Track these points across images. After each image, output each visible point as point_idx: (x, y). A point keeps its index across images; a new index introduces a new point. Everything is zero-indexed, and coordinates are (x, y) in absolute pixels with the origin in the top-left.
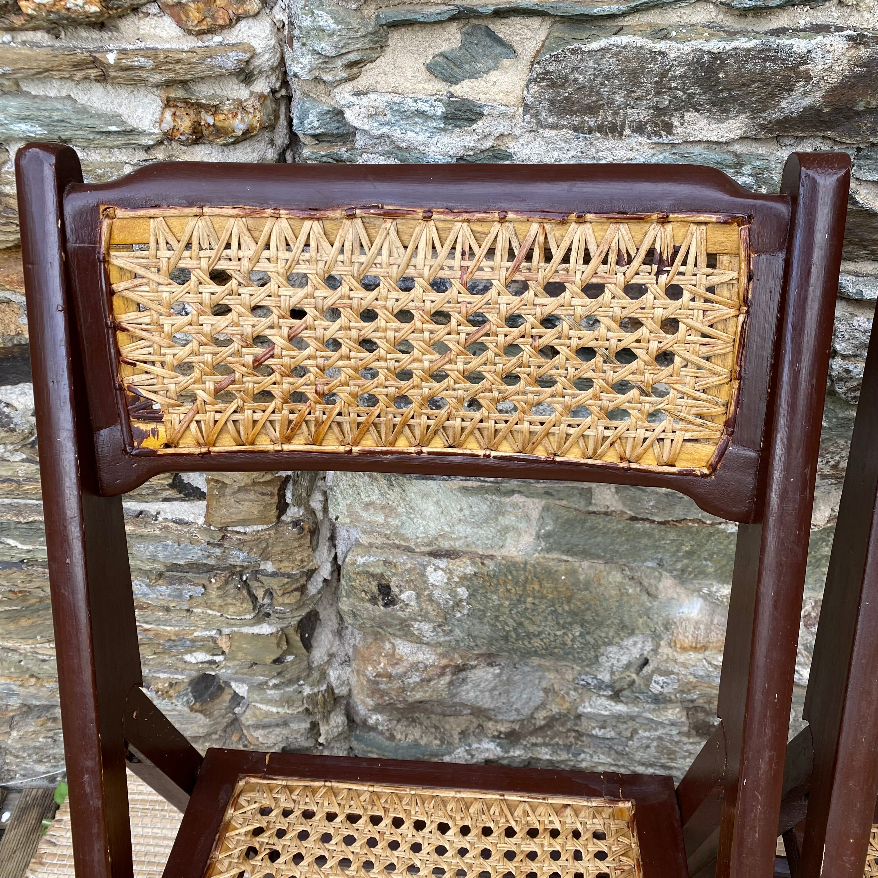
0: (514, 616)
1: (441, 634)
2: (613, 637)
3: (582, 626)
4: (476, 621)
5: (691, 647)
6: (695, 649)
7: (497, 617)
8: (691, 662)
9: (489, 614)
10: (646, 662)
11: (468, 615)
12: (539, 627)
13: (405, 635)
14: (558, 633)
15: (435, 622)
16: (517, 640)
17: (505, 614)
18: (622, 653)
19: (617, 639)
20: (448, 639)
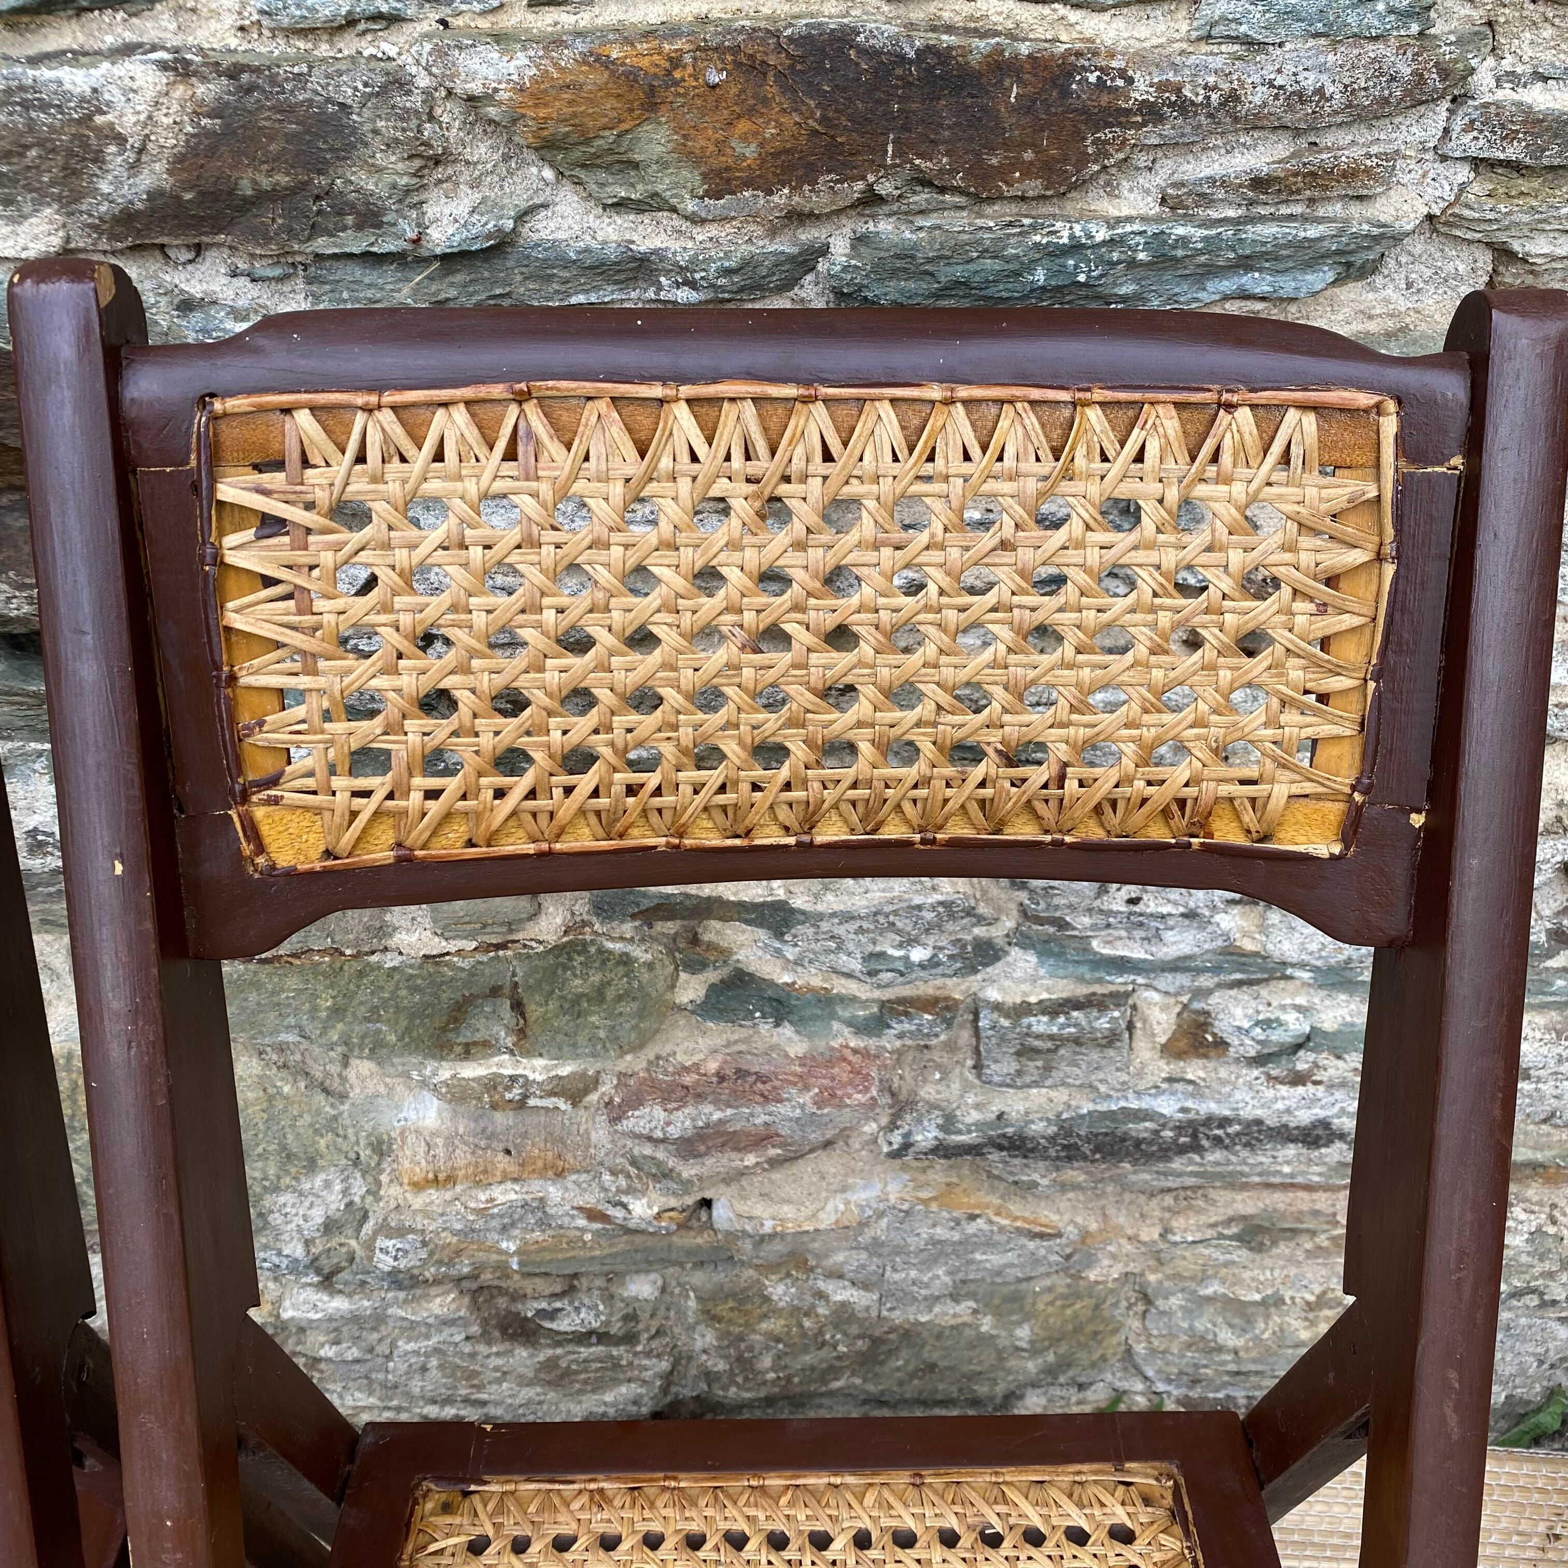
2: (279, 1178)
5: (428, 1181)
6: (436, 1183)
8: (435, 1208)
10: (365, 1216)
19: (286, 1180)
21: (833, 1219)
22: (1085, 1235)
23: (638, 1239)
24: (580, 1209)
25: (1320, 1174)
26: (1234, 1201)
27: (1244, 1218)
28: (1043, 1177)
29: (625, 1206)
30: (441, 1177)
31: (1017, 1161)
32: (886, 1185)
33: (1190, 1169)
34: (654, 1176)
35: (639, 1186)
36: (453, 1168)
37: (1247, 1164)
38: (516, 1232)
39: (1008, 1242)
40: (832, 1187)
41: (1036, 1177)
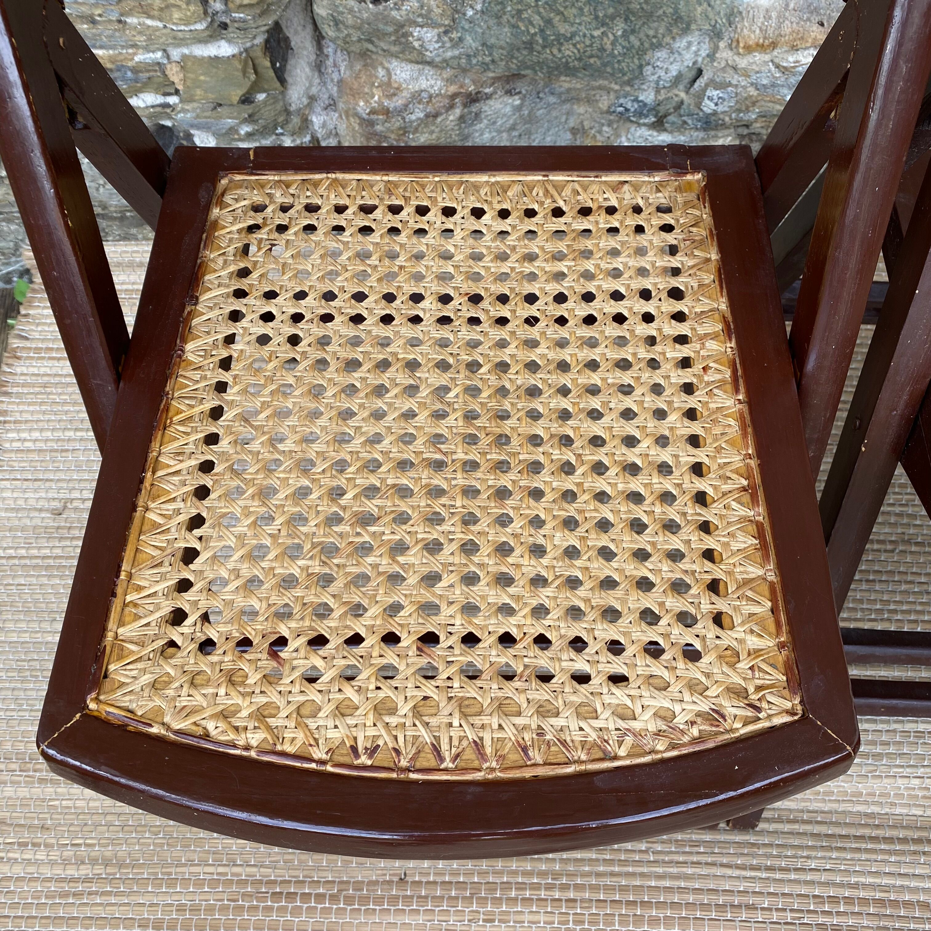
0: (542, 10)
1: (448, 45)
2: (664, 36)
3: (626, 19)
4: (492, 22)
5: (757, 45)
6: (761, 47)
7: (519, 12)
8: (754, 67)
9: (509, 8)
10: (700, 73)
11: (482, 12)
12: (572, 25)
13: (403, 52)
14: (596, 33)
15: (441, 25)
16: (544, 47)
17: (530, 7)
18: (672, 59)
19: (668, 39)
20: (456, 52)
30: (767, 42)
36: (779, 36)
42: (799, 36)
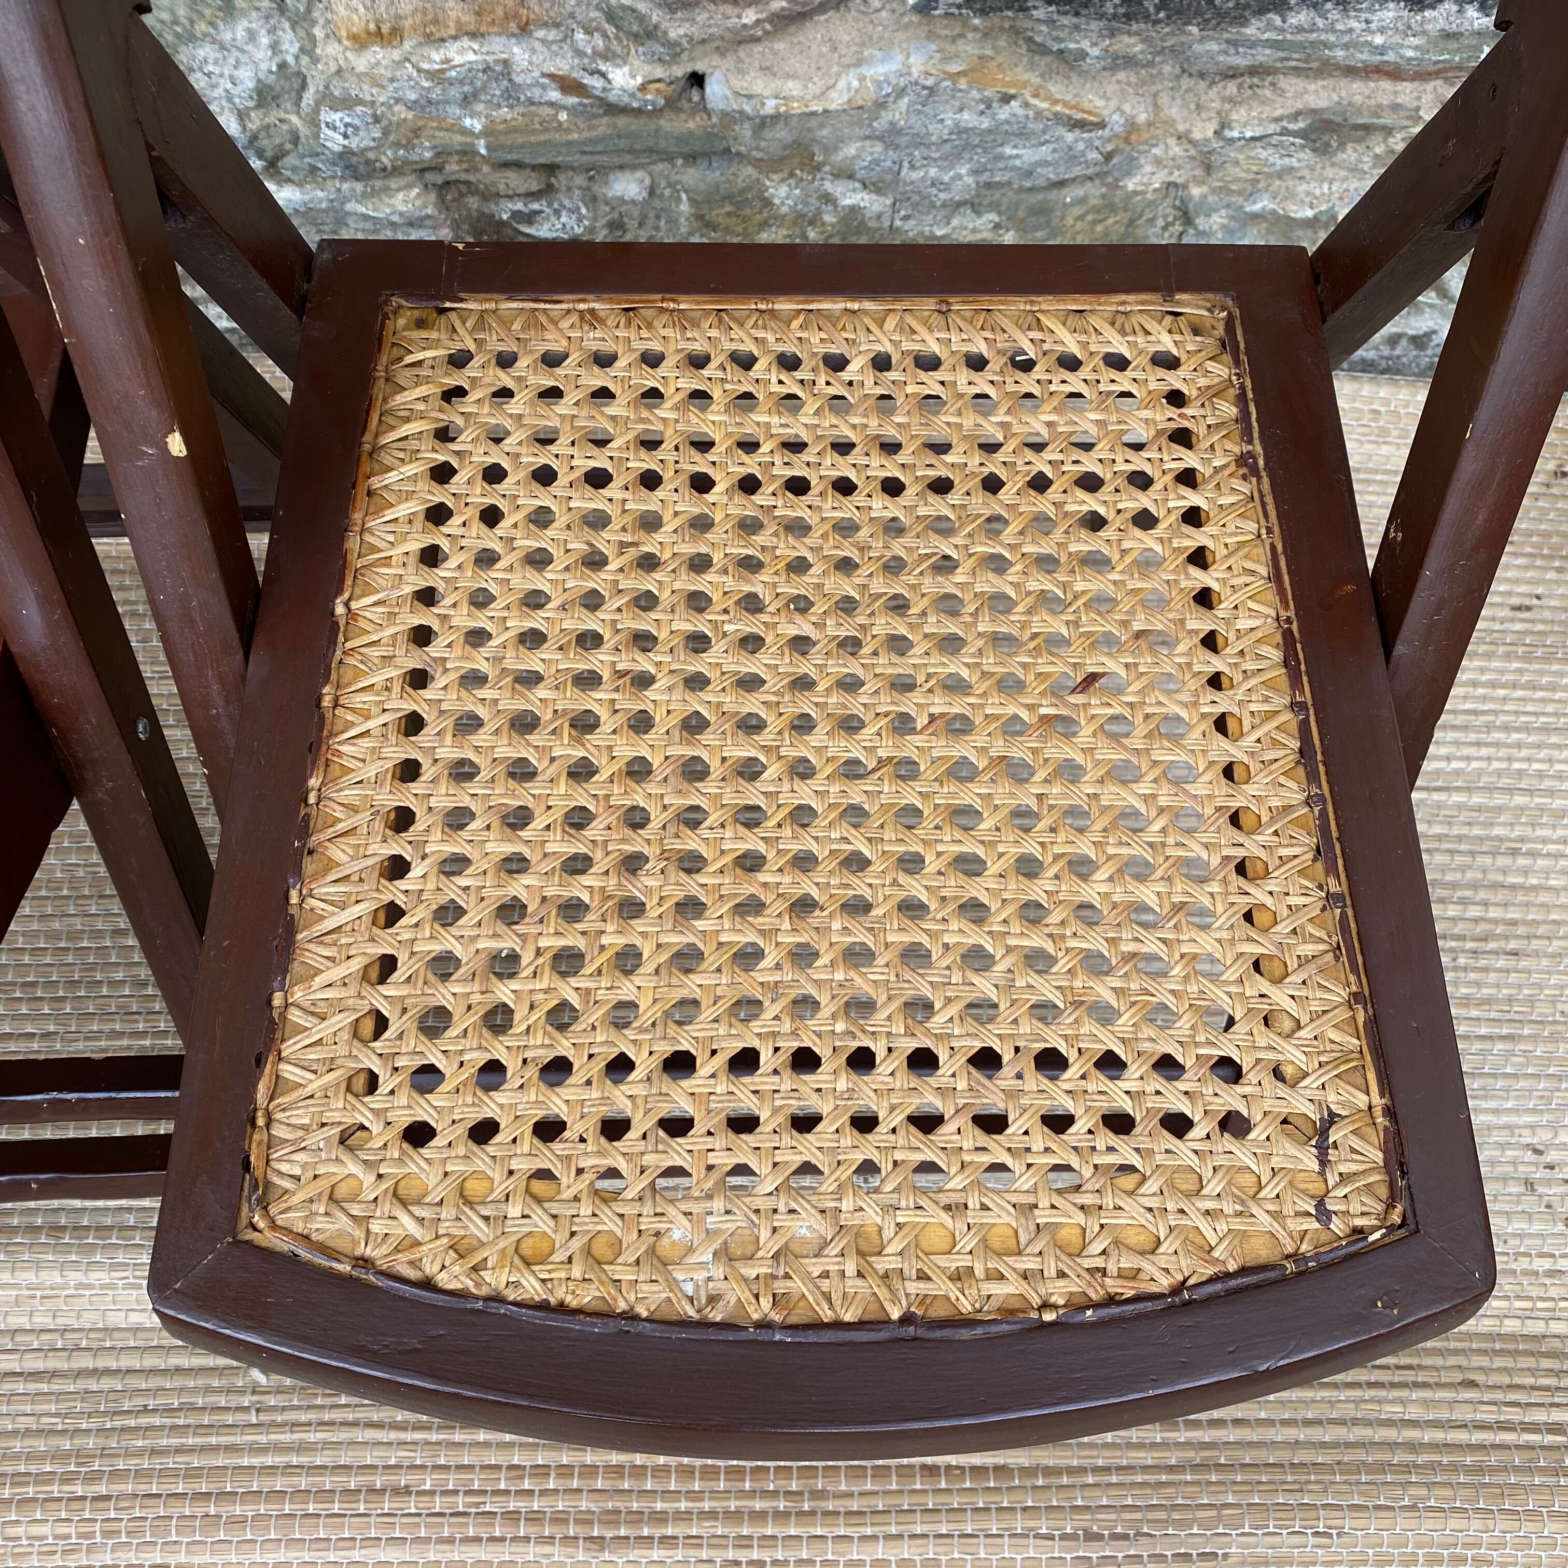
21: (845, 98)
22: (1132, 126)
23: (622, 121)
24: (551, 76)
25: (1416, 48)
26: (1306, 91)
27: (1314, 111)
28: (1094, 44)
29: (603, 75)
30: (385, 29)
31: (1067, 20)
32: (908, 57)
33: (1266, 36)
34: (636, 36)
35: (619, 50)
36: (398, 17)
37: (1333, 30)
38: (480, 107)
39: (1044, 132)
40: (845, 61)
41: (1085, 44)
42: (430, 17)
